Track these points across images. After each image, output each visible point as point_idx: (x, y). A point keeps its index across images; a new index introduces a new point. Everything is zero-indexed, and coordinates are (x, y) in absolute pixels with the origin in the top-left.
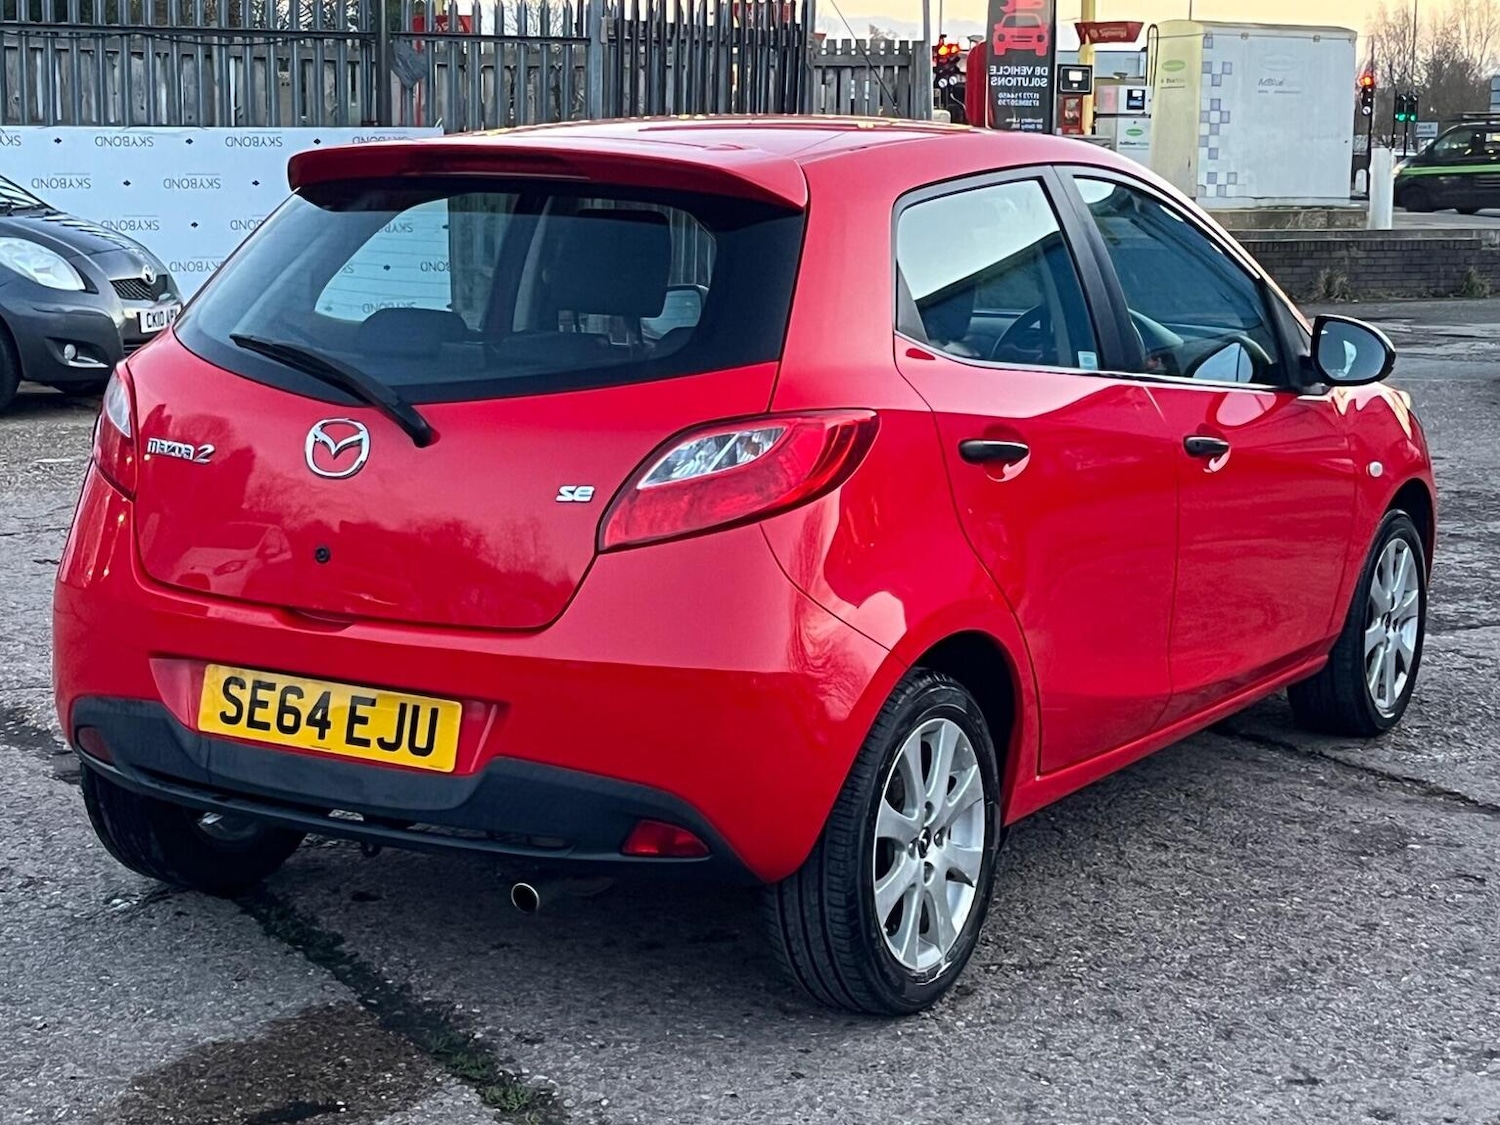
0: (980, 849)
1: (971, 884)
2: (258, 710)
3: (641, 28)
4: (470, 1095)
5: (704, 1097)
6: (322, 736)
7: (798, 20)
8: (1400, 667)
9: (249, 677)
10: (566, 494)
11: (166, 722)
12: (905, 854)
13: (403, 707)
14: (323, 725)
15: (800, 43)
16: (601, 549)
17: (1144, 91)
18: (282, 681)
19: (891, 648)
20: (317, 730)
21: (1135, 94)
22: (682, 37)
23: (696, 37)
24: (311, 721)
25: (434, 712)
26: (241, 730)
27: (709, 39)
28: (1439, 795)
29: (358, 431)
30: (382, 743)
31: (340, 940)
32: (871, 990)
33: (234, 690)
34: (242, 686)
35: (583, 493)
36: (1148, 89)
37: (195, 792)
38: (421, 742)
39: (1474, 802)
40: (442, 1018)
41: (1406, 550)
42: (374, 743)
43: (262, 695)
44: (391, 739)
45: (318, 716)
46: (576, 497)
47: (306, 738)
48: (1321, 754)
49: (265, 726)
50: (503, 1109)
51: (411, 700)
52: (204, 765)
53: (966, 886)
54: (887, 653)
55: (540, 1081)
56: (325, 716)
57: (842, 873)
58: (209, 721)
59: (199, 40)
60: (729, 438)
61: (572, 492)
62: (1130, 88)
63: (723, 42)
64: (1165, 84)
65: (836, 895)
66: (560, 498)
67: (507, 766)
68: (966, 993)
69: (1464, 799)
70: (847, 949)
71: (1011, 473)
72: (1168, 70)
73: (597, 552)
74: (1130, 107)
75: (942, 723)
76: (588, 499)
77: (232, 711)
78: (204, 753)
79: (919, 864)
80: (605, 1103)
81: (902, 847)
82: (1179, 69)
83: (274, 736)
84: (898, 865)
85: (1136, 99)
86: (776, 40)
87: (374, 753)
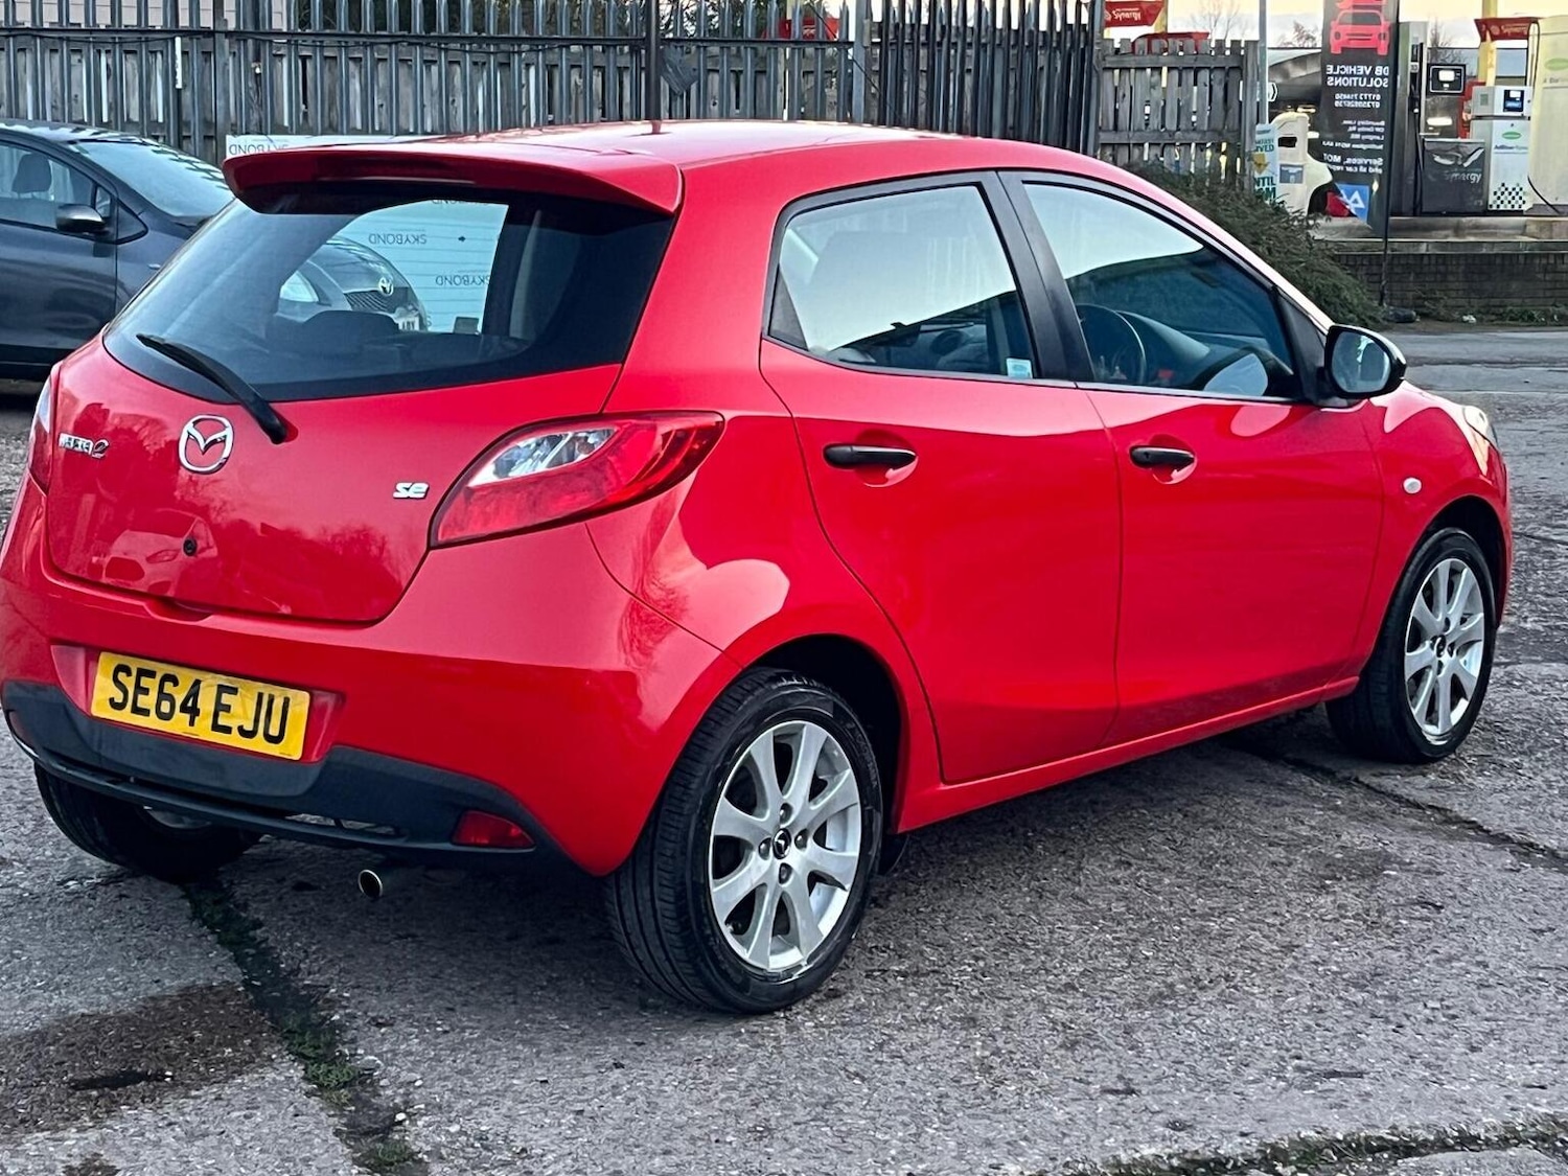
0: (856, 854)
1: (843, 888)
2: (140, 697)
3: (908, 30)
4: (297, 1072)
5: (515, 1082)
6: (192, 723)
7: (1085, 19)
8: (1457, 691)
9: (135, 664)
10: (402, 490)
11: (64, 707)
12: (755, 854)
13: (260, 696)
14: (193, 711)
15: (1086, 44)
16: (432, 544)
17: (1522, 92)
18: (162, 669)
19: (723, 649)
20: (187, 717)
21: (1512, 95)
22: (953, 40)
23: (968, 40)
24: (184, 709)
25: (287, 701)
26: (126, 716)
27: (983, 41)
28: (1454, 823)
29: (225, 427)
30: (241, 730)
31: (258, 924)
32: (709, 987)
33: (122, 676)
34: (129, 673)
35: (418, 489)
36: (1527, 89)
37: (93, 775)
38: (274, 731)
39: (1488, 831)
40: (312, 1001)
41: (1467, 571)
42: (235, 731)
43: (145, 682)
44: (249, 727)
45: (190, 704)
46: (411, 494)
47: (179, 724)
48: (1357, 780)
49: (145, 712)
50: (321, 1086)
51: (267, 690)
52: (95, 749)
53: (839, 890)
54: (718, 653)
55: (369, 1061)
56: (195, 702)
57: (670, 868)
58: (100, 709)
59: (468, 48)
60: (560, 438)
61: (408, 489)
62: (1508, 88)
63: (999, 45)
64: (1548, 84)
65: (666, 890)
66: (396, 495)
67: (348, 756)
68: (835, 994)
69: (1477, 827)
70: (678, 944)
71: (895, 477)
72: (1551, 68)
73: (429, 548)
74: (1506, 109)
75: (803, 726)
76: (422, 495)
77: (119, 699)
78: (96, 737)
79: (772, 865)
80: (418, 1083)
81: (751, 848)
82: (1563, 68)
83: (152, 722)
84: (745, 865)
85: (1514, 100)
86: (1059, 43)
87: (234, 740)
